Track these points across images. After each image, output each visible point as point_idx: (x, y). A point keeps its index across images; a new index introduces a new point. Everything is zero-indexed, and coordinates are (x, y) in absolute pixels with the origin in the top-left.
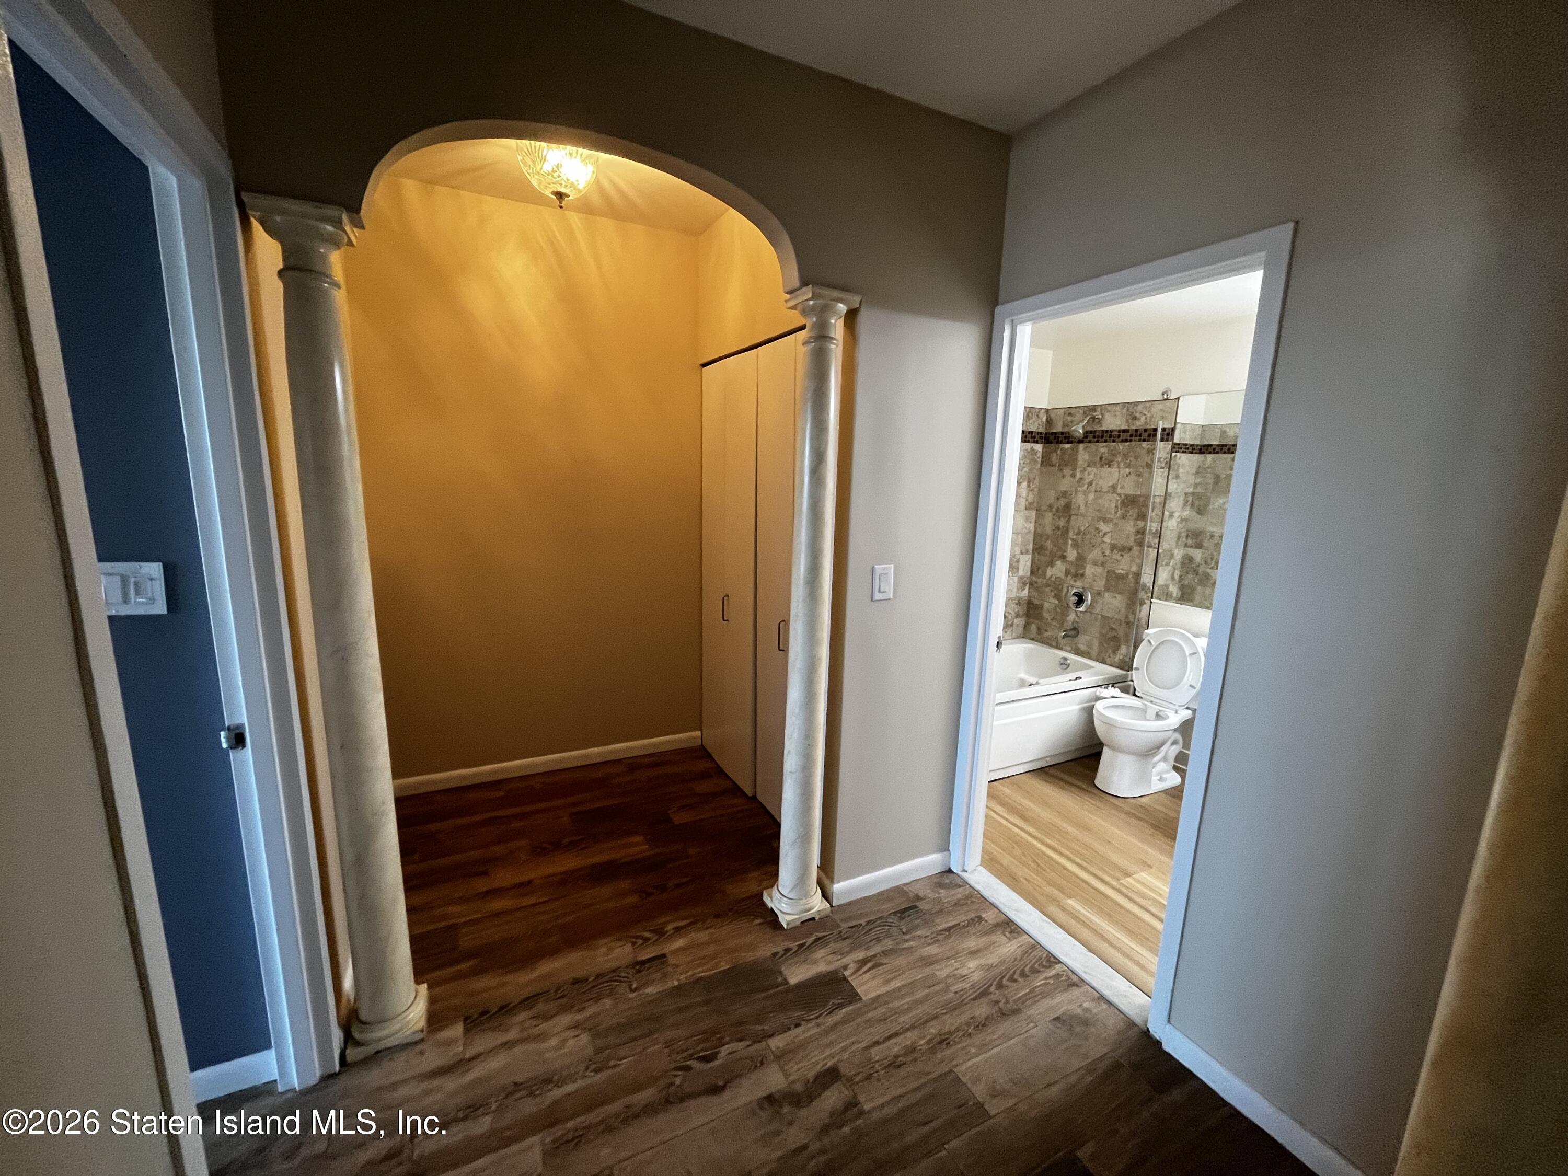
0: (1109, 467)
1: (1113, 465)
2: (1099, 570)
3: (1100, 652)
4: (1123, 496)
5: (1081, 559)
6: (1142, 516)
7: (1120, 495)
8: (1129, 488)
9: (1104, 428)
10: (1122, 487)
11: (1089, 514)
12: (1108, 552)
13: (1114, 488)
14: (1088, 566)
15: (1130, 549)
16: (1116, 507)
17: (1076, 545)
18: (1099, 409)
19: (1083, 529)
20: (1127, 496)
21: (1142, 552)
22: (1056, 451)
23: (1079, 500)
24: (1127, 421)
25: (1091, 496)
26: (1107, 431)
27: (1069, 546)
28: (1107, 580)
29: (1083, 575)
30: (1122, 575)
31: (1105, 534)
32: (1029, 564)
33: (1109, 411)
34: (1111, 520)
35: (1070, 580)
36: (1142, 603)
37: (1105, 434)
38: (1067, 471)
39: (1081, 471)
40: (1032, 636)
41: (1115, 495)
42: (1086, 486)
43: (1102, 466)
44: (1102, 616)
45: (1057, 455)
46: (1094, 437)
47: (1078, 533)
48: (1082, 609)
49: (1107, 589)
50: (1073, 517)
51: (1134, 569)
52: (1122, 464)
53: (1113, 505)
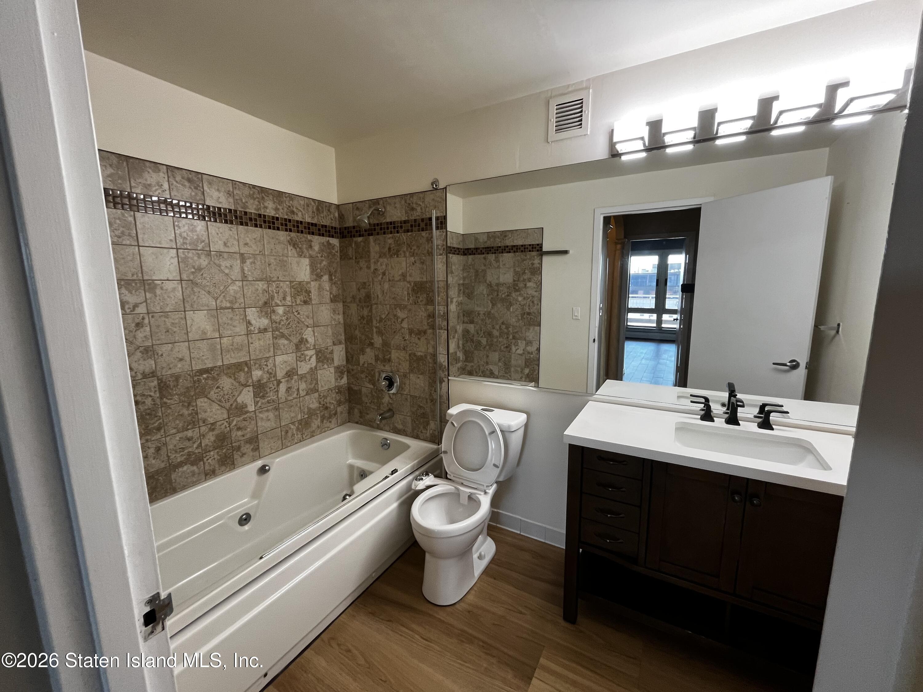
0: (397, 257)
1: (401, 254)
2: (402, 354)
3: (413, 429)
4: (412, 284)
5: (386, 344)
6: (430, 301)
7: (409, 282)
8: (416, 276)
9: (388, 220)
10: (410, 276)
11: (386, 302)
12: (407, 337)
13: (404, 276)
14: (393, 351)
15: (425, 332)
16: (408, 294)
17: (380, 333)
18: (381, 202)
19: (383, 316)
20: (416, 283)
21: (434, 334)
22: (351, 245)
23: (376, 290)
24: (406, 213)
25: (386, 286)
26: (391, 223)
27: (375, 334)
28: (410, 363)
29: (389, 360)
30: (422, 356)
31: (403, 320)
32: (343, 353)
33: (390, 204)
34: (405, 307)
35: (380, 366)
36: (441, 381)
37: (390, 226)
38: (363, 263)
39: (375, 263)
40: (356, 420)
41: (406, 283)
42: (381, 276)
43: (391, 256)
44: (411, 396)
45: (352, 248)
46: (381, 229)
47: (381, 320)
48: (393, 391)
49: (411, 371)
50: (374, 307)
51: (431, 350)
52: (407, 254)
53: (406, 293)
